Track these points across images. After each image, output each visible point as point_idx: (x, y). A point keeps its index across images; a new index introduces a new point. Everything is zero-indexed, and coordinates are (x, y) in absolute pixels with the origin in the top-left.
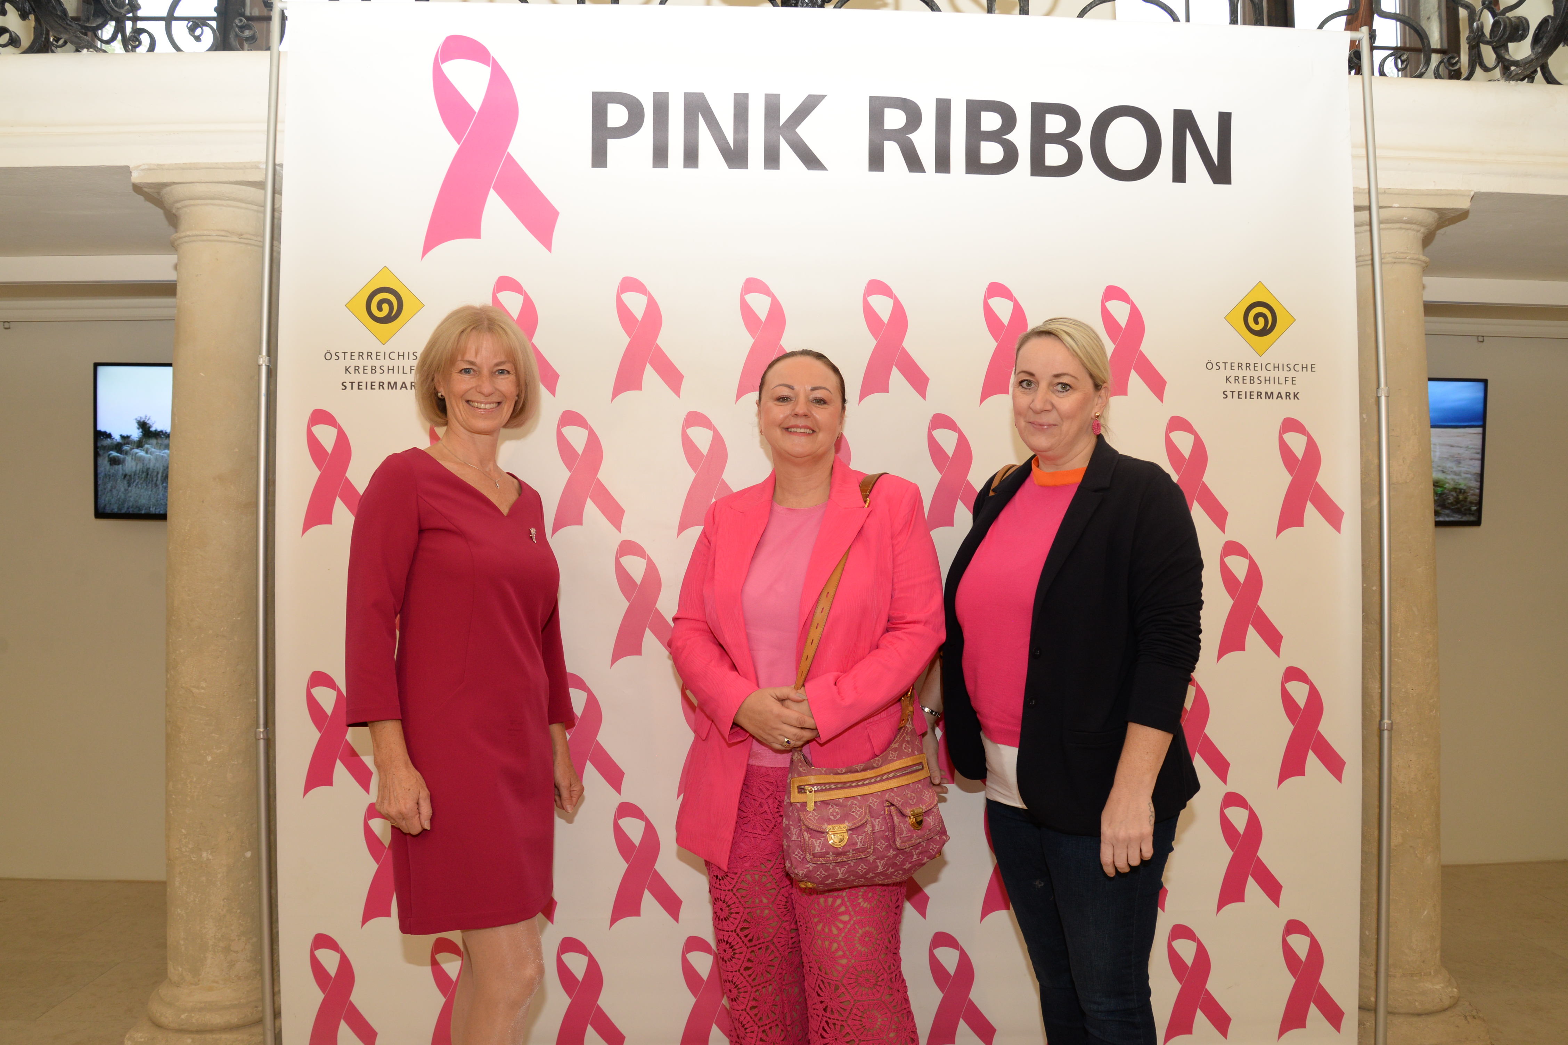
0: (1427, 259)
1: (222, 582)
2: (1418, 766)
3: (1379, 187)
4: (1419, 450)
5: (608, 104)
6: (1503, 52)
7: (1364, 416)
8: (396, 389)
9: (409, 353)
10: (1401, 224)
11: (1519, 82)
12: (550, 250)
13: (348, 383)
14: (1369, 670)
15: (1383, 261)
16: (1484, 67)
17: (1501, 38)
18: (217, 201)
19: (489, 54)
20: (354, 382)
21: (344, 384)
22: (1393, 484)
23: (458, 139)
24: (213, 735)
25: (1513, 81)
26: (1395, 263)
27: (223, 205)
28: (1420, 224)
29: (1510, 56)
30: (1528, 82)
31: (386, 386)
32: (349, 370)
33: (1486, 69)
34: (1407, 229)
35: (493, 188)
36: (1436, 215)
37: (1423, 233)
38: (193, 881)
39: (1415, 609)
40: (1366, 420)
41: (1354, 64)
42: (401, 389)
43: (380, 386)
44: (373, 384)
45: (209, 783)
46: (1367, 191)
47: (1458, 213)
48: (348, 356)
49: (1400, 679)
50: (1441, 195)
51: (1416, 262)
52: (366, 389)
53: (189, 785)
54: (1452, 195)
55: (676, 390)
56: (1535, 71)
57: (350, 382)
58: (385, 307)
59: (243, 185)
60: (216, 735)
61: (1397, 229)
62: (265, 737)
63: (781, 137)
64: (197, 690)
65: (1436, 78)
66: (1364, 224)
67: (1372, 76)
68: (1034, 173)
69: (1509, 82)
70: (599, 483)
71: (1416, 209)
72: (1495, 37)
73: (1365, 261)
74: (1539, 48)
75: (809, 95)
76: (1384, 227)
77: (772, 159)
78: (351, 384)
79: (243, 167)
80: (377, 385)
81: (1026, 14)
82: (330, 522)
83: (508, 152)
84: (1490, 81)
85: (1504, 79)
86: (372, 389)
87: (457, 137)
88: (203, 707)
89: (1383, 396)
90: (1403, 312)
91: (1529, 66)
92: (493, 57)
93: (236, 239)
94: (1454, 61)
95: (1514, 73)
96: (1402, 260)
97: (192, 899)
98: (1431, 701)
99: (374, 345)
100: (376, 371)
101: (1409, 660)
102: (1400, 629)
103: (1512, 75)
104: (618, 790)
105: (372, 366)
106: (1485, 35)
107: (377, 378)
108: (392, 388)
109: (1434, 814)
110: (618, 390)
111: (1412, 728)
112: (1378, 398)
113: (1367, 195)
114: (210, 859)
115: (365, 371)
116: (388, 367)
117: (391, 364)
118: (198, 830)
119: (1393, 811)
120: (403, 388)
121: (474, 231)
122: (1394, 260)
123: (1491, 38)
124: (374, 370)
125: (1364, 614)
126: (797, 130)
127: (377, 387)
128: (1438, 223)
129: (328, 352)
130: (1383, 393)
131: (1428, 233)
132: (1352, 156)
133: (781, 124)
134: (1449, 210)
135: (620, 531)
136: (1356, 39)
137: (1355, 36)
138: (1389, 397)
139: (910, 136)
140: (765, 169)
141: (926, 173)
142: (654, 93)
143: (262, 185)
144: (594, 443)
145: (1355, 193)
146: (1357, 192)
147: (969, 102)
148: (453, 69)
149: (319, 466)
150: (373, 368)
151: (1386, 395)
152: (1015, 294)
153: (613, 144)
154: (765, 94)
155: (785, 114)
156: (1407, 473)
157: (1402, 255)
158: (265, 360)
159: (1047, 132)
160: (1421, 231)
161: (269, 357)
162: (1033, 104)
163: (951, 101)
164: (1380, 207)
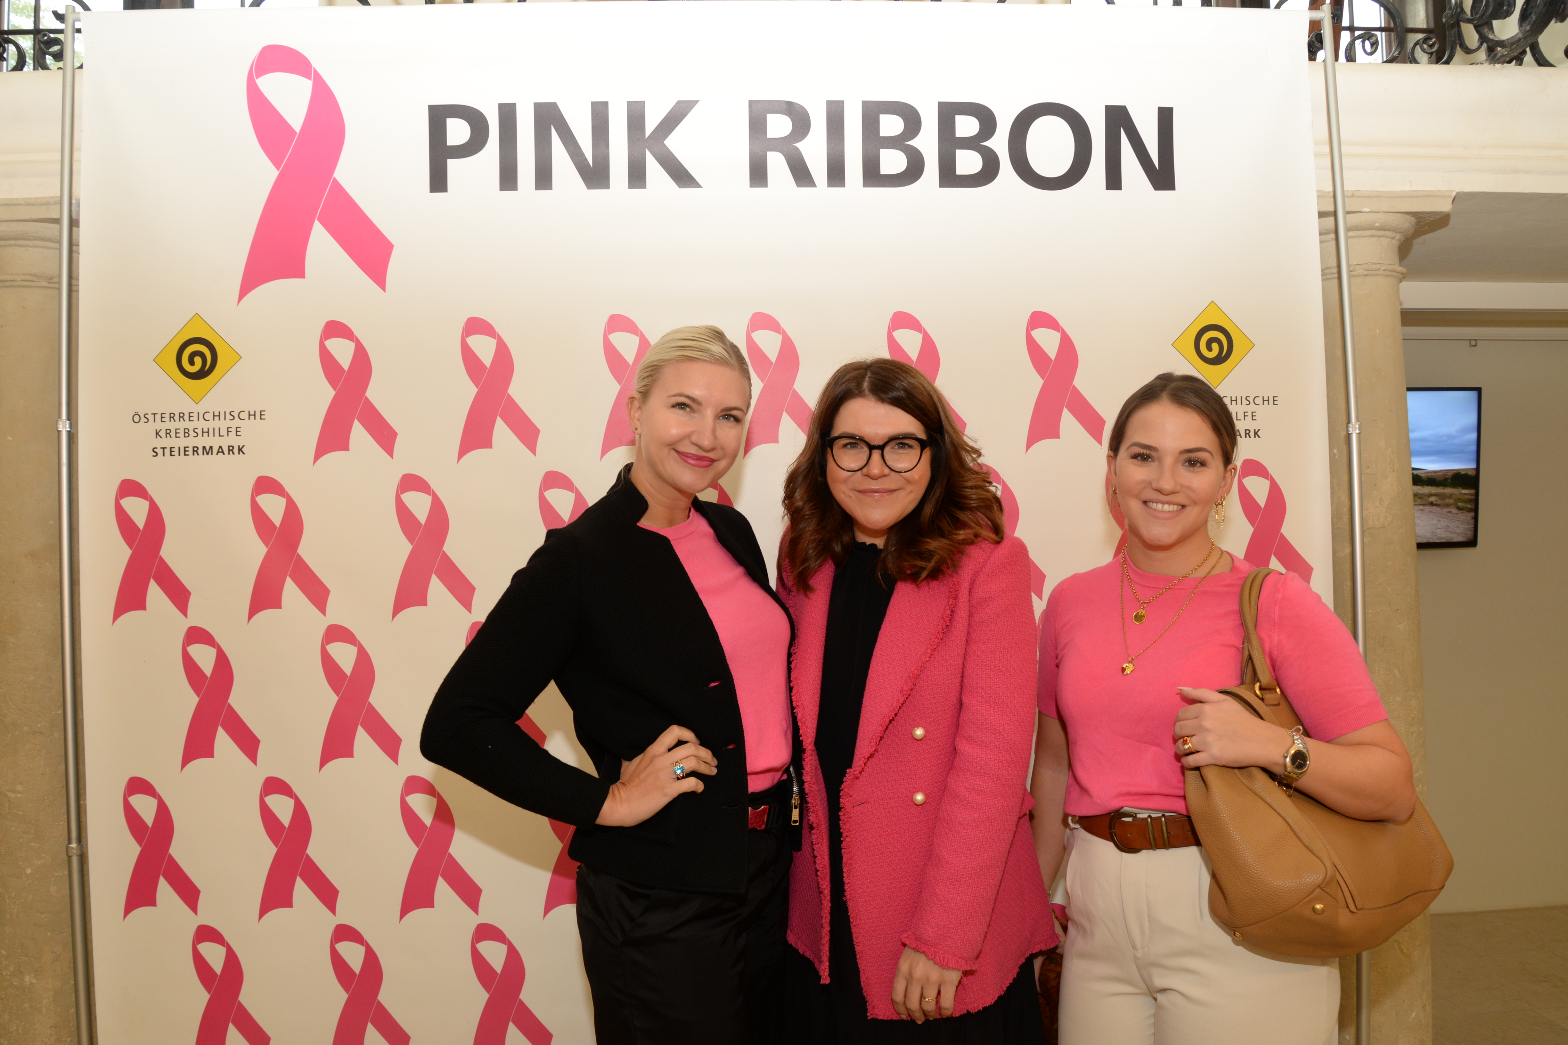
0: (1404, 270)
1: (38, 672)
3: (1345, 189)
4: (1398, 489)
5: (448, 120)
6: (1486, 31)
7: (1335, 451)
8: (212, 454)
9: (225, 412)
10: (1373, 231)
11: (1505, 64)
12: (384, 289)
13: (159, 448)
15: (1353, 274)
16: (1464, 48)
17: (1483, 15)
18: (21, 241)
19: (311, 66)
20: (166, 448)
21: (155, 450)
22: (1368, 528)
23: (277, 165)
24: (32, 844)
25: (1498, 64)
26: (1367, 275)
27: (28, 246)
28: (1395, 230)
29: (1495, 35)
30: (1516, 65)
31: (200, 451)
32: (159, 434)
33: (1468, 51)
35: (317, 219)
36: (1414, 220)
37: (1399, 240)
38: (15, 1008)
39: (1396, 671)
40: (1337, 455)
41: (1315, 49)
42: (217, 454)
43: (194, 451)
44: (187, 449)
45: (29, 899)
46: (1332, 194)
47: (1438, 217)
48: (158, 417)
50: (1419, 197)
51: (1392, 273)
52: (179, 455)
53: (7, 901)
54: (1430, 196)
55: (532, 447)
56: (1524, 52)
57: (161, 448)
58: (198, 360)
59: (48, 222)
60: (36, 845)
61: (1368, 236)
62: (79, 854)
63: (647, 150)
64: (13, 795)
65: (1411, 62)
66: (1329, 232)
67: (1336, 62)
68: (942, 185)
69: (1494, 65)
70: (445, 556)
71: (1390, 214)
72: (1476, 15)
73: (1333, 274)
74: (1528, 25)
75: (679, 102)
76: (1354, 235)
77: (637, 177)
78: (162, 449)
79: (46, 203)
80: (190, 450)
82: (144, 608)
83: (334, 177)
84: (1472, 64)
85: (1488, 61)
86: (185, 455)
87: (277, 164)
88: (20, 813)
89: (1354, 433)
90: (1378, 331)
91: (1517, 46)
92: (314, 68)
93: (45, 284)
94: (1431, 43)
95: (1499, 55)
96: (1375, 272)
97: (15, 1028)
99: (186, 405)
100: (189, 434)
103: (1497, 57)
104: (475, 909)
105: (185, 429)
106: (1465, 12)
107: (191, 442)
108: (208, 454)
110: (464, 450)
112: (1349, 436)
113: (1332, 200)
114: (34, 984)
115: (178, 435)
116: (203, 429)
117: (205, 425)
118: (19, 951)
120: (219, 454)
121: (298, 272)
122: (1366, 272)
123: (1472, 15)
124: (187, 433)
126: (665, 142)
127: (190, 452)
128: (1416, 228)
129: (137, 414)
130: (1354, 430)
131: (1404, 241)
132: (1315, 155)
133: (647, 136)
134: (1427, 214)
135: (470, 611)
136: (1319, 20)
137: (1317, 15)
138: (1361, 434)
139: (797, 145)
140: (629, 188)
141: (816, 187)
142: (499, 104)
143: (58, 221)
144: (438, 510)
145: (1318, 196)
146: (1321, 195)
147: (865, 103)
148: (269, 84)
149: (130, 544)
150: (187, 431)
151: (1358, 432)
152: (924, 324)
153: (453, 165)
154: (627, 102)
155: (651, 124)
156: (1385, 516)
157: (1374, 266)
158: (66, 425)
159: (957, 136)
160: (1396, 238)
161: (70, 421)
162: (940, 103)
163: (844, 103)
164: (1349, 213)
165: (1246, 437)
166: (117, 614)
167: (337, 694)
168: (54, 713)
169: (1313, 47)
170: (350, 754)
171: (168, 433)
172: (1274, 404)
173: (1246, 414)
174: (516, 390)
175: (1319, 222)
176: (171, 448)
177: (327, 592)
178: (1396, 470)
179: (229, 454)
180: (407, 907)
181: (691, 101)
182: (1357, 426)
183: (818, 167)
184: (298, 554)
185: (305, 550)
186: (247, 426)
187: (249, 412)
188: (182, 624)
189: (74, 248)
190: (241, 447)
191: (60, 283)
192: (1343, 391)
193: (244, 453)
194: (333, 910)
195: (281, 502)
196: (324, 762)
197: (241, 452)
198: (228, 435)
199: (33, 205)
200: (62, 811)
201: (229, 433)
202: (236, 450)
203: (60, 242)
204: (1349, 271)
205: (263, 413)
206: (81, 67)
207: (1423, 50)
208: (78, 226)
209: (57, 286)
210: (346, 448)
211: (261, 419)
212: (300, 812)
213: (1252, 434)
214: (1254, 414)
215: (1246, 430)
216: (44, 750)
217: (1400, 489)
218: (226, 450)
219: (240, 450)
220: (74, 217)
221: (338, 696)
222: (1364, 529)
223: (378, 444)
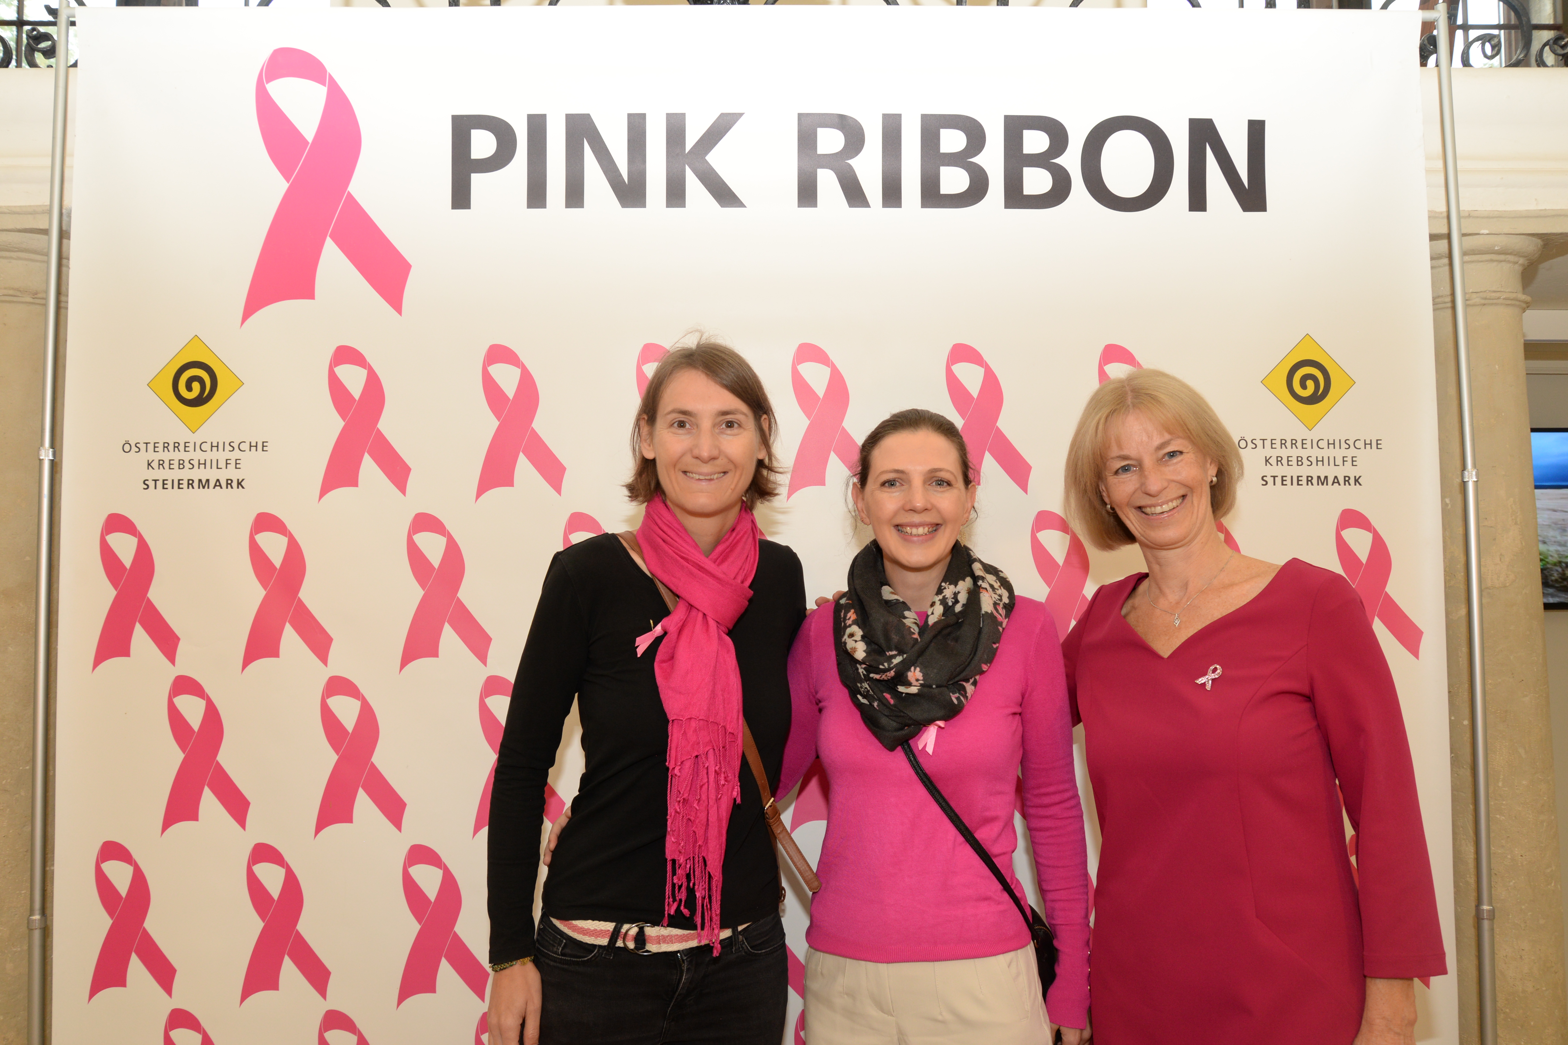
0: (1528, 299)
1: (6, 723)
2: (1532, 958)
3: (1461, 209)
4: (1522, 544)
5: (473, 131)
7: (1447, 501)
8: (208, 488)
9: (224, 443)
10: (1493, 255)
12: (400, 313)
13: (150, 480)
14: (1461, 829)
15: (1468, 302)
19: (326, 71)
20: (158, 480)
21: (146, 482)
22: (1487, 588)
23: (287, 177)
26: (1484, 305)
27: (11, 258)
28: (1517, 254)
31: (196, 484)
32: (151, 464)
34: (1501, 261)
35: (330, 236)
36: (1540, 242)
37: (1523, 265)
39: (1521, 751)
40: (1450, 506)
41: (1428, 53)
42: (214, 488)
43: (189, 484)
44: (181, 482)
46: (1445, 214)
48: (151, 447)
49: (1503, 842)
50: (1546, 217)
51: (1514, 302)
52: (173, 488)
54: (1560, 216)
55: (557, 486)
57: (153, 480)
58: (196, 386)
59: (35, 233)
61: (1487, 261)
62: (43, 926)
63: (687, 167)
65: (1539, 66)
66: (1443, 256)
67: (1450, 68)
68: (1007, 206)
70: (460, 603)
71: (1514, 236)
73: (1445, 303)
76: (1469, 259)
77: (676, 195)
78: (154, 482)
79: (33, 212)
80: (185, 483)
81: (1004, 5)
82: (127, 654)
83: (349, 192)
86: (179, 488)
89: (1470, 481)
90: (1497, 367)
92: (329, 74)
93: (29, 299)
94: (1563, 43)
96: (1495, 301)
98: (1548, 871)
99: (182, 434)
100: (184, 466)
101: (1515, 817)
102: (1502, 777)
105: (179, 460)
107: (186, 474)
108: (204, 487)
109: (1559, 1021)
110: (483, 488)
111: (1523, 907)
112: (1464, 484)
113: (1445, 221)
115: (172, 467)
116: (199, 460)
117: (202, 456)
119: (1501, 1017)
120: (216, 487)
121: (307, 291)
122: (1483, 301)
124: (182, 464)
125: (1453, 755)
126: (706, 158)
127: (185, 485)
128: (1542, 252)
129: (127, 443)
130: (1471, 477)
131: (1528, 266)
132: (1426, 171)
133: (687, 151)
134: (1556, 235)
135: (485, 664)
136: (1432, 20)
137: (1430, 15)
138: (1478, 482)
139: (849, 161)
140: (667, 206)
141: (870, 207)
142: (528, 115)
143: (46, 232)
144: (453, 552)
145: (1429, 217)
146: (1432, 216)
147: (924, 117)
148: (279, 88)
149: (115, 584)
150: (181, 462)
151: (1476, 480)
152: (986, 358)
153: (477, 179)
154: (667, 114)
155: (691, 139)
156: (1507, 574)
157: (1494, 295)
158: (48, 453)
159: (1025, 152)
160: (1519, 263)
161: (54, 449)
162: (1006, 117)
163: (901, 117)
164: (1464, 235)
165: (1345, 484)
166: (99, 659)
167: (337, 752)
168: (21, 768)
169: (1425, 51)
170: (350, 820)
171: (161, 464)
172: (1377, 448)
173: (1345, 459)
174: (541, 424)
175: (1430, 246)
176: (164, 480)
177: (330, 640)
178: (1519, 523)
179: (227, 488)
180: (405, 993)
181: (735, 113)
182: (1474, 473)
183: (872, 186)
184: (299, 598)
185: (305, 594)
186: (248, 458)
187: (250, 442)
188: (168, 673)
189: (64, 261)
190: (240, 481)
191: (46, 299)
192: (1456, 433)
193: (243, 488)
194: (323, 993)
195: (283, 541)
196: (320, 826)
197: (240, 486)
198: (226, 468)
199: (18, 213)
200: (25, 878)
201: (228, 465)
202: (235, 484)
203: (47, 254)
204: (1466, 300)
205: (265, 444)
206: (75, 65)
207: (1553, 51)
208: (69, 238)
209: (43, 302)
210: (355, 484)
211: (263, 450)
212: (292, 884)
213: (1352, 481)
214: (1354, 459)
215: (1345, 477)
216: (8, 810)
217: (1524, 544)
218: (224, 484)
219: (239, 484)
220: (64, 228)
221: (338, 754)
222: (1483, 588)
223: (390, 479)
